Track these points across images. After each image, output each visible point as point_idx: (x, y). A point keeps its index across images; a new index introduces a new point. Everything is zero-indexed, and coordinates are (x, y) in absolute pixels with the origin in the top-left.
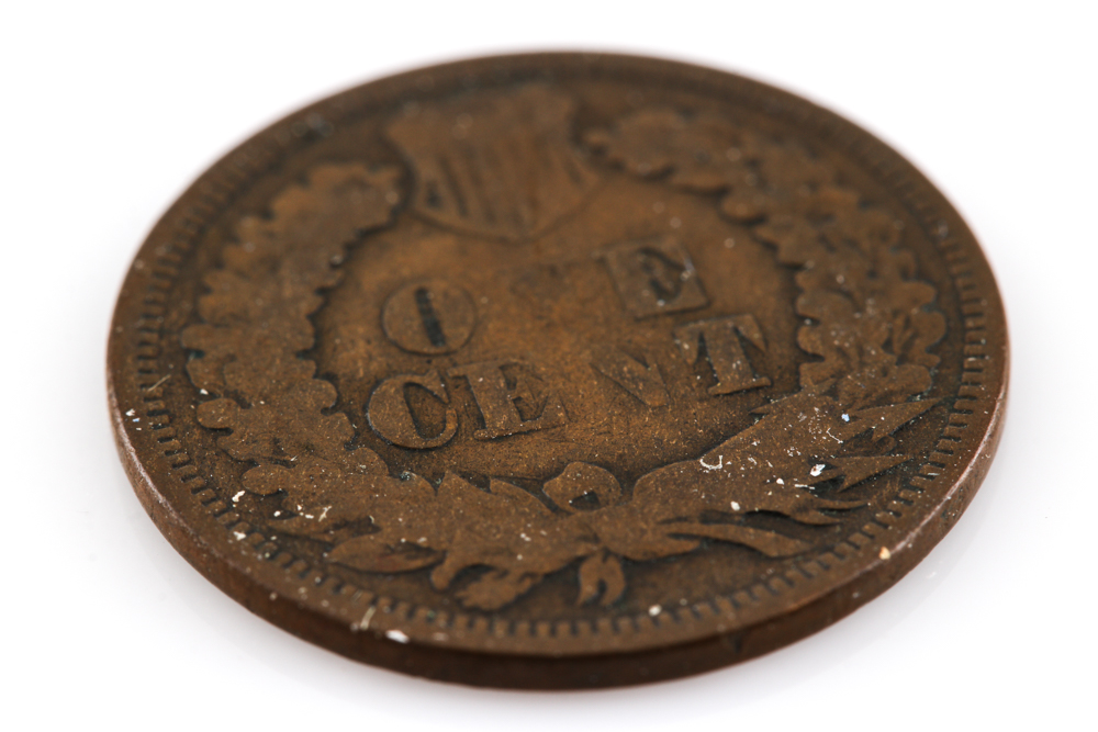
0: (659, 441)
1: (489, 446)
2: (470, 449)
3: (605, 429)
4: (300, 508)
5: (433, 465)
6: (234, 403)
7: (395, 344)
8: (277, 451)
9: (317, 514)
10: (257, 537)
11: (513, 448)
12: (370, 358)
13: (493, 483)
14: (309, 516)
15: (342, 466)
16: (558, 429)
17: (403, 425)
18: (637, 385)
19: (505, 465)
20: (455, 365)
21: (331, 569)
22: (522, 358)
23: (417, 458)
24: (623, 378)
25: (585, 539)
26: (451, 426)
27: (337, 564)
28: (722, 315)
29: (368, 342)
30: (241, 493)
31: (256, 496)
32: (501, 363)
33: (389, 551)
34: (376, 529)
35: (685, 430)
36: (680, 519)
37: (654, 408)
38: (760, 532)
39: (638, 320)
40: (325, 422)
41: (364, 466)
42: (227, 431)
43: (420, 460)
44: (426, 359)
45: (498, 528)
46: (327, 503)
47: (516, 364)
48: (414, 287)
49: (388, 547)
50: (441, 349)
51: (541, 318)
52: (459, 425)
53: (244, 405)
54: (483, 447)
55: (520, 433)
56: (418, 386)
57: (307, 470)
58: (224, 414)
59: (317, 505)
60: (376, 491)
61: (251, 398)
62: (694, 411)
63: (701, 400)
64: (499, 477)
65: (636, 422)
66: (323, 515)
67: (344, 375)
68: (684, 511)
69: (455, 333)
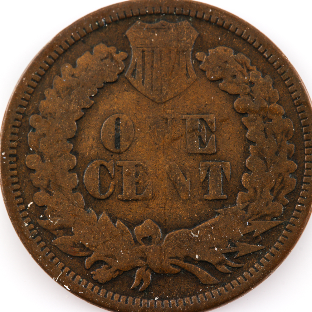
0: (180, 216)
1: (122, 203)
2: (115, 202)
3: (163, 206)
4: (50, 216)
5: (100, 207)
6: (40, 158)
7: (102, 143)
8: (48, 186)
9: (54, 221)
10: (32, 226)
11: (129, 206)
12: (92, 148)
13: (118, 222)
14: (51, 221)
15: (68, 200)
16: (147, 201)
17: (95, 185)
18: (180, 187)
19: (125, 214)
20: (120, 160)
21: (53, 248)
22: (144, 163)
23: (96, 202)
24: (176, 183)
25: (142, 258)
26: (111, 190)
27: (55, 246)
28: (219, 160)
29: (94, 140)
30: (31, 203)
31: (36, 205)
32: (136, 163)
33: (74, 245)
34: (73, 234)
35: (190, 214)
36: (177, 258)
37: (183, 200)
38: (203, 271)
39: (189, 154)
40: (68, 177)
41: (76, 202)
42: (34, 171)
43: (96, 204)
44: (111, 154)
45: (114, 245)
46: (59, 216)
47: (141, 165)
48: (116, 116)
49: (74, 243)
50: (117, 151)
51: (156, 144)
52: (114, 190)
53: (43, 161)
54: (119, 203)
55: (134, 200)
56: (105, 167)
57: (56, 199)
58: (35, 163)
59: (56, 217)
60: (77, 215)
61: (46, 157)
62: (196, 205)
63: (200, 200)
64: (121, 219)
65: (175, 205)
66: (57, 222)
67: (81, 154)
68: (179, 255)
69: (124, 144)
